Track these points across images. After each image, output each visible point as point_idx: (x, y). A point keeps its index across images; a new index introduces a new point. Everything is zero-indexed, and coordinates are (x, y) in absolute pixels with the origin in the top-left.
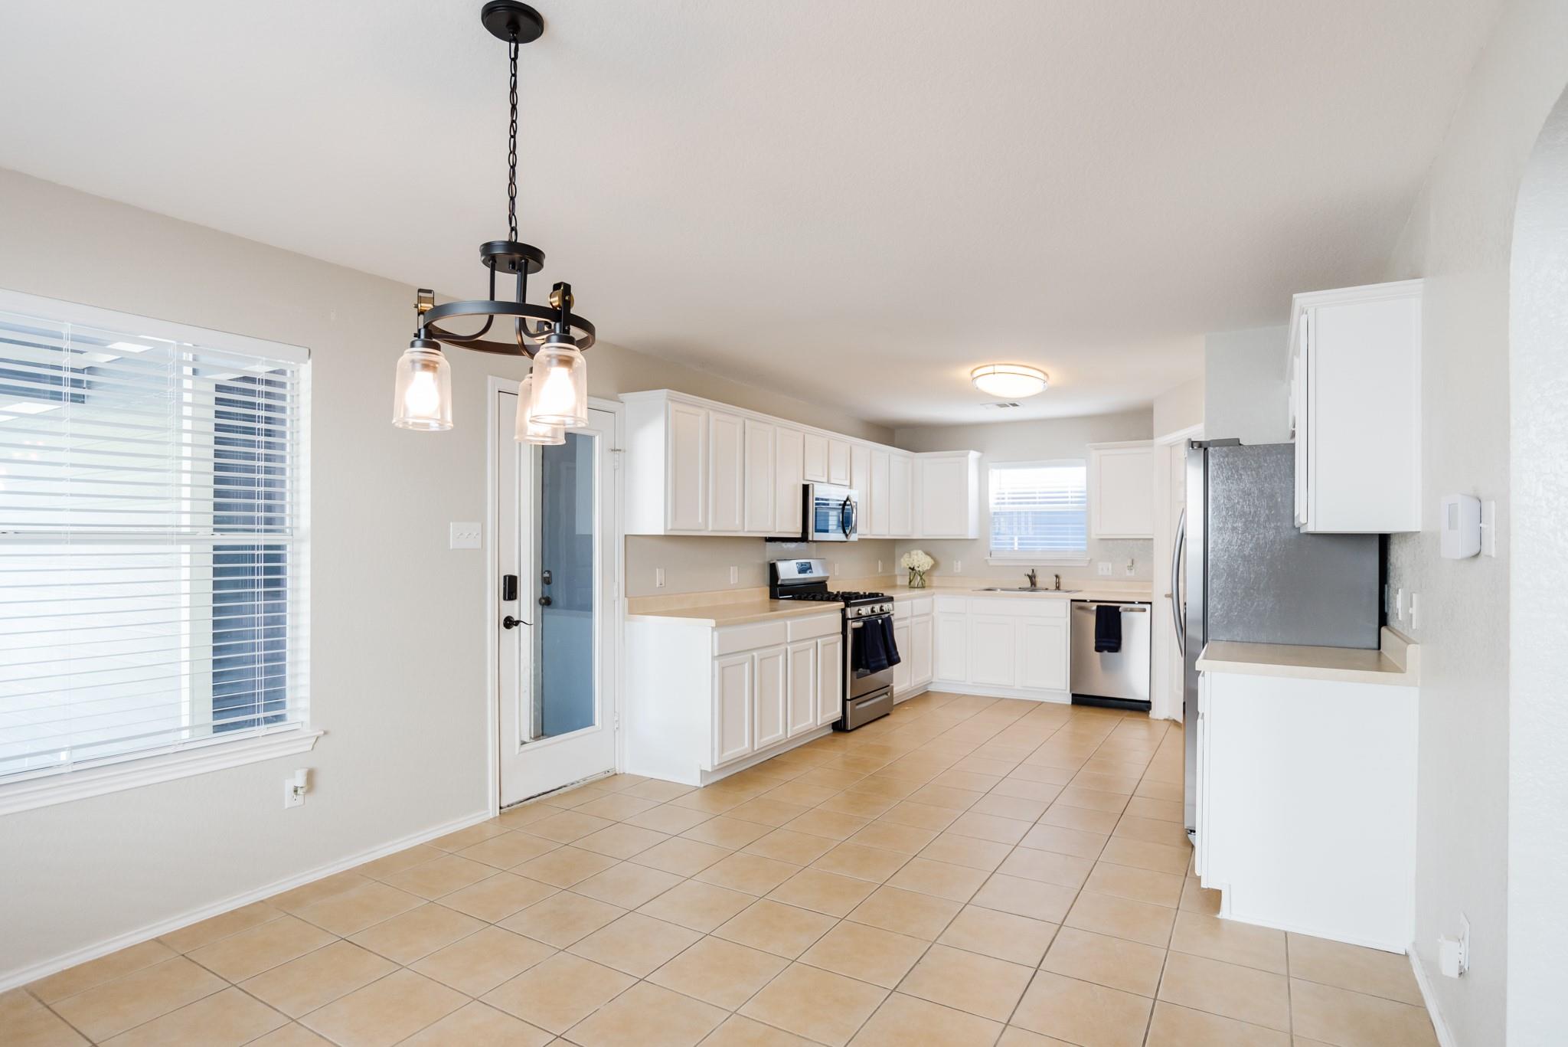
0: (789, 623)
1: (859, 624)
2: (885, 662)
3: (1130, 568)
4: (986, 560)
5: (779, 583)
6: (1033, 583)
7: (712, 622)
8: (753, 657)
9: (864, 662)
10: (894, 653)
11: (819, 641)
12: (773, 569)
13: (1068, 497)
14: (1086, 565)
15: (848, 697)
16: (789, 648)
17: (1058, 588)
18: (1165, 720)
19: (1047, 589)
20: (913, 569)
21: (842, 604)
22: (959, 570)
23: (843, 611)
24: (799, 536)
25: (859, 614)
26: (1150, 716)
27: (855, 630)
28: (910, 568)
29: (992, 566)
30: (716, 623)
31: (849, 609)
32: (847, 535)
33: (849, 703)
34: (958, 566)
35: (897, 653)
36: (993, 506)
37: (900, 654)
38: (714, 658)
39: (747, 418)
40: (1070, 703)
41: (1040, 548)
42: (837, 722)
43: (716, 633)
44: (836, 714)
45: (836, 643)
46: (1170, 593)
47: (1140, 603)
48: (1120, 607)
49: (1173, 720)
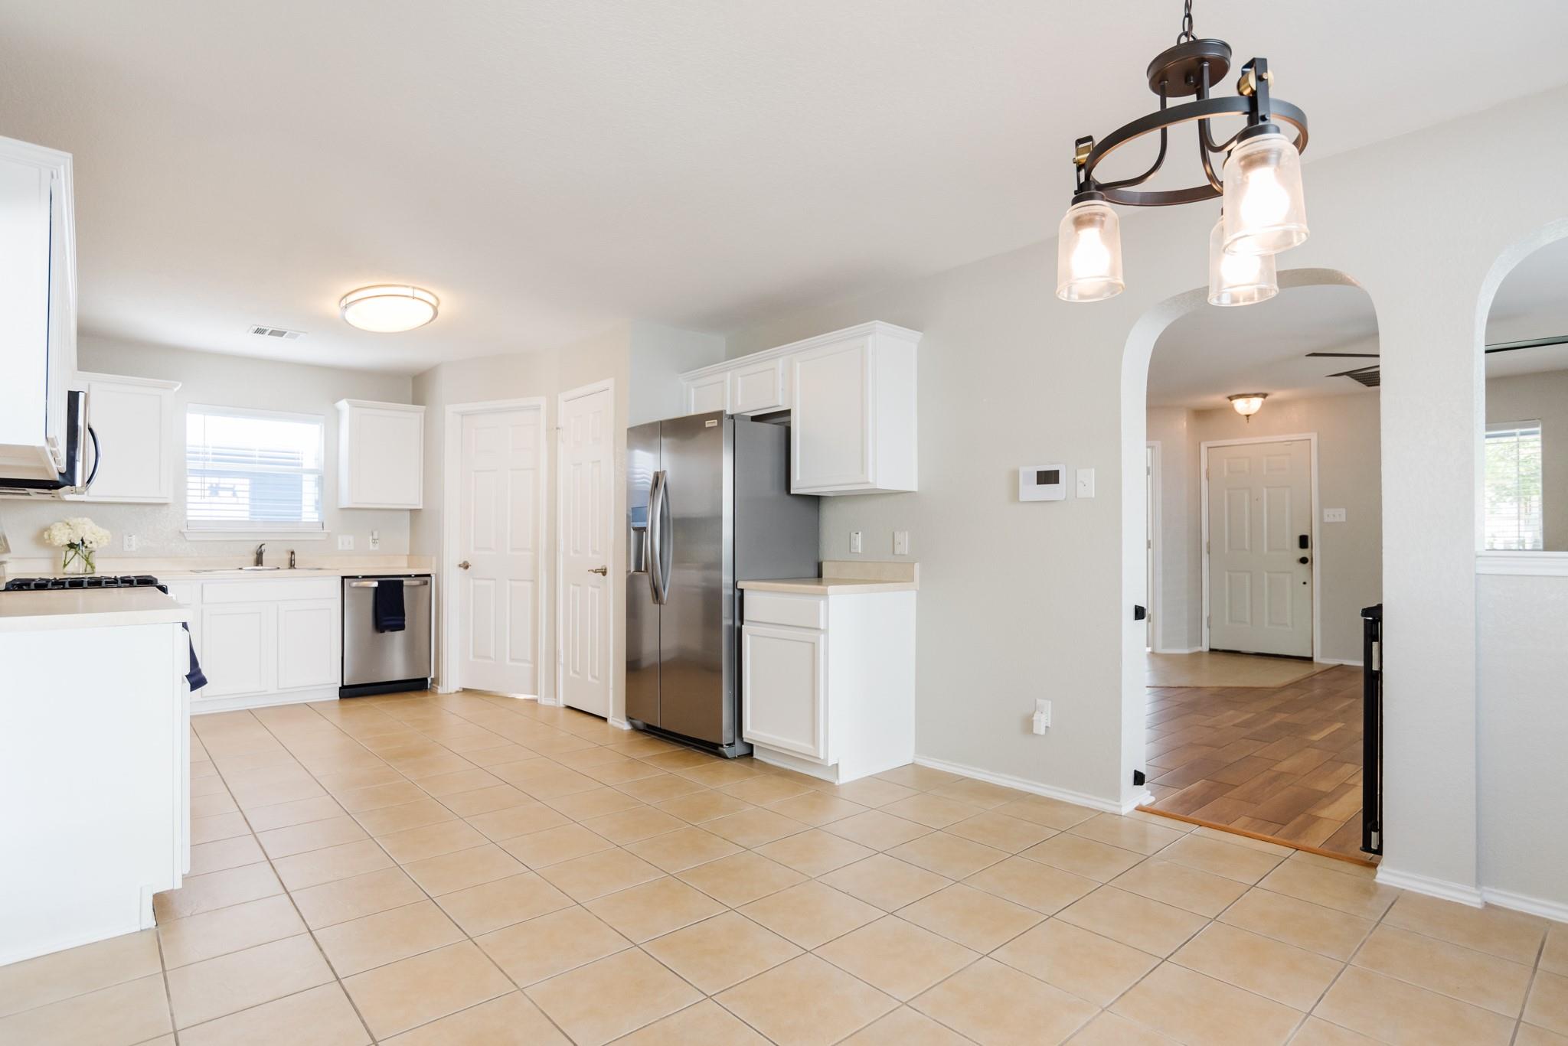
3: (375, 540)
4: (182, 533)
6: (261, 561)
14: (324, 538)
17: (292, 566)
18: (457, 692)
19: (278, 568)
22: (136, 549)
26: (436, 692)
29: (190, 541)
34: (133, 543)
36: (189, 465)
40: (338, 698)
41: (274, 519)
46: (465, 563)
47: (416, 576)
48: (403, 581)
49: (465, 690)
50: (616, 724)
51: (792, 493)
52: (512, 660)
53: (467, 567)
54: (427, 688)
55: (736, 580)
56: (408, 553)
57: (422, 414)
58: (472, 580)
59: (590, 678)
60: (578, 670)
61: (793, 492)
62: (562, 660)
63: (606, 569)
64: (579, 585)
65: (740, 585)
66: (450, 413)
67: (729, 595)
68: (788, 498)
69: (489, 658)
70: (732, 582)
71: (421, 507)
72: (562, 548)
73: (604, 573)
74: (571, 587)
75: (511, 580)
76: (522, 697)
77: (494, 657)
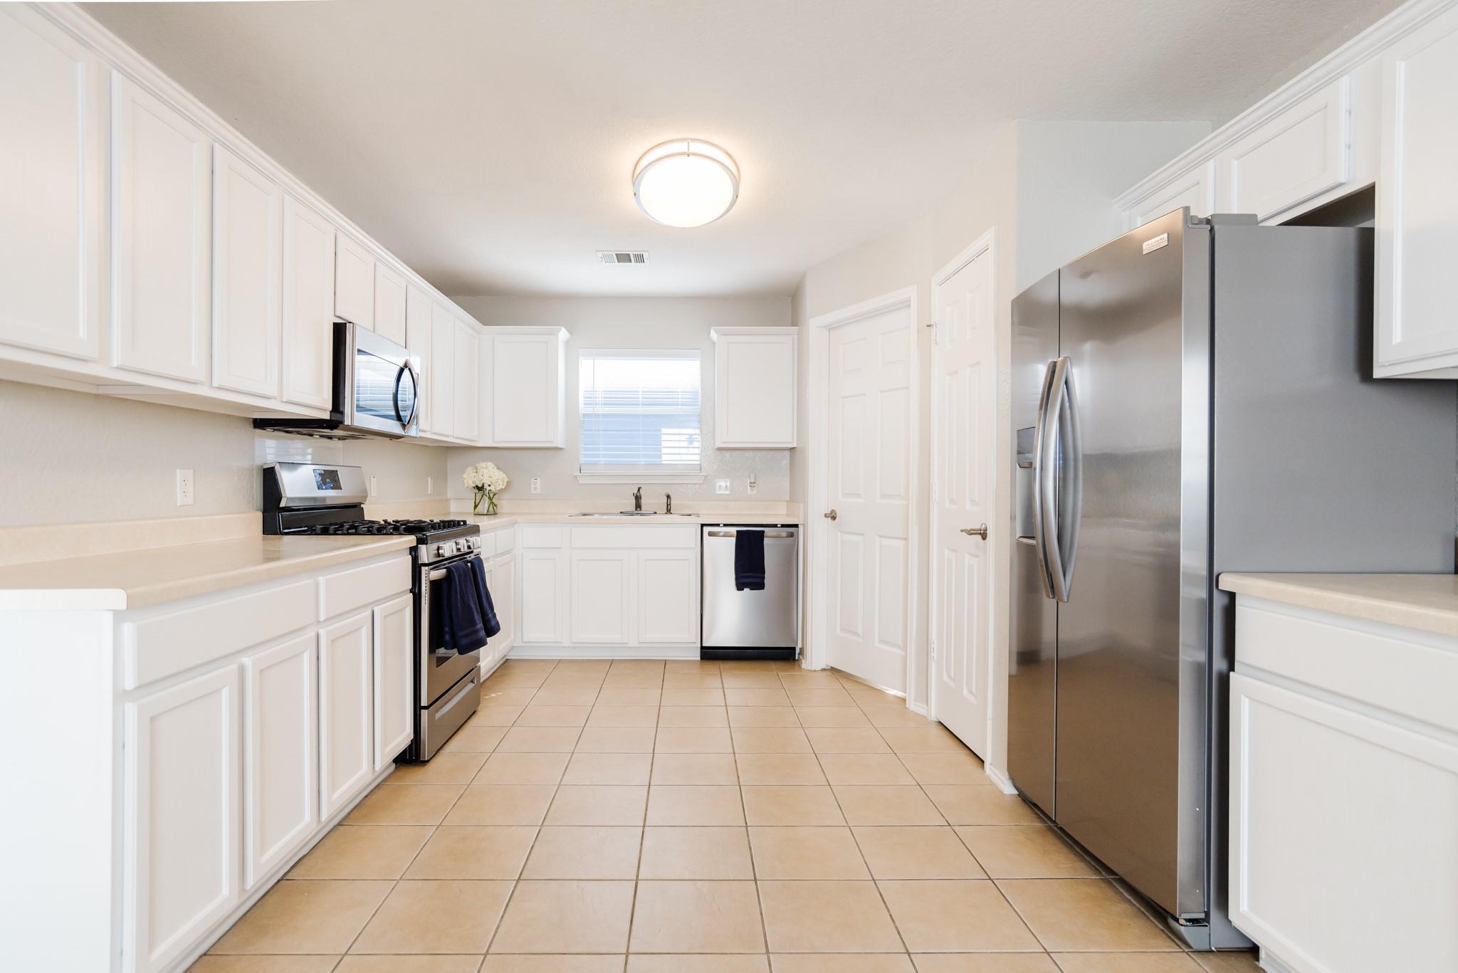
0: (322, 580)
1: (438, 574)
2: (483, 633)
3: (752, 484)
4: (575, 476)
5: (282, 504)
6: (638, 506)
7: (117, 598)
8: (242, 670)
9: (447, 637)
10: (490, 615)
11: (376, 609)
12: (269, 478)
13: (678, 398)
14: (702, 482)
15: (424, 703)
16: (322, 632)
17: (669, 511)
18: (824, 670)
19: (655, 513)
20: (480, 489)
21: (411, 540)
22: (538, 491)
23: (414, 551)
24: (326, 416)
25: (439, 555)
26: (803, 666)
27: (434, 584)
28: (477, 487)
29: (582, 484)
30: (130, 598)
31: (423, 548)
32: (404, 426)
33: (424, 713)
34: (537, 486)
35: (494, 615)
36: (583, 409)
37: (498, 617)
38: (121, 696)
39: (223, 145)
40: (699, 659)
41: (643, 461)
42: (404, 752)
43: (128, 629)
44: (404, 738)
45: (402, 610)
46: (833, 511)
47: (783, 526)
48: (764, 531)
49: (833, 670)
50: (995, 779)
51: (1375, 376)
52: (882, 641)
53: (834, 518)
54: (794, 659)
55: (1216, 570)
56: (788, 499)
57: (796, 337)
58: (839, 534)
59: (965, 692)
60: (952, 675)
61: (1378, 373)
62: (934, 654)
63: (986, 530)
64: (956, 551)
65: (1227, 583)
66: (814, 323)
67: (1201, 600)
68: (1366, 390)
69: (856, 634)
70: (1205, 573)
71: (794, 445)
72: (935, 496)
73: (984, 536)
74: (947, 552)
75: (881, 536)
76: (892, 692)
77: (861, 635)
